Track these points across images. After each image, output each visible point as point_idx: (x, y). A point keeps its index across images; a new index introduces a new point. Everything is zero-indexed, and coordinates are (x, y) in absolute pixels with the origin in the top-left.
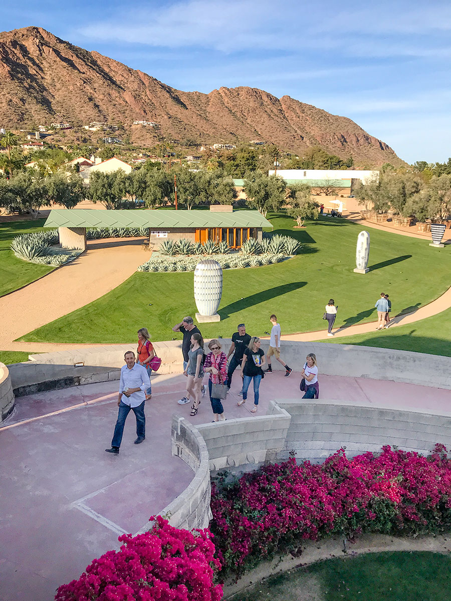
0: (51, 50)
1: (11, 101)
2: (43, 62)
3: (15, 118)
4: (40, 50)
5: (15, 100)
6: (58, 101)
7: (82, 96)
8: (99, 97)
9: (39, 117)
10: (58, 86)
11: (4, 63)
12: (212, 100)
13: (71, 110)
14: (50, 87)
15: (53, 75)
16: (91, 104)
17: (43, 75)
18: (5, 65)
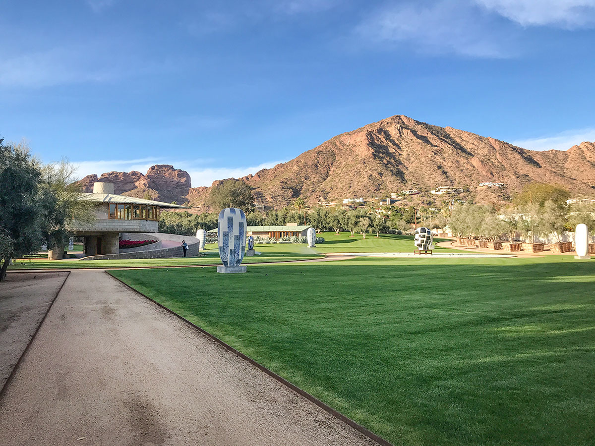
0: (409, 131)
1: (371, 175)
2: (402, 142)
3: (372, 189)
4: (400, 133)
5: (375, 174)
6: (410, 172)
7: (432, 165)
8: (447, 165)
9: (393, 187)
10: (412, 159)
11: (370, 147)
12: (571, 156)
13: (421, 178)
14: (405, 161)
15: (409, 151)
16: (440, 171)
17: (400, 152)
18: (370, 148)
